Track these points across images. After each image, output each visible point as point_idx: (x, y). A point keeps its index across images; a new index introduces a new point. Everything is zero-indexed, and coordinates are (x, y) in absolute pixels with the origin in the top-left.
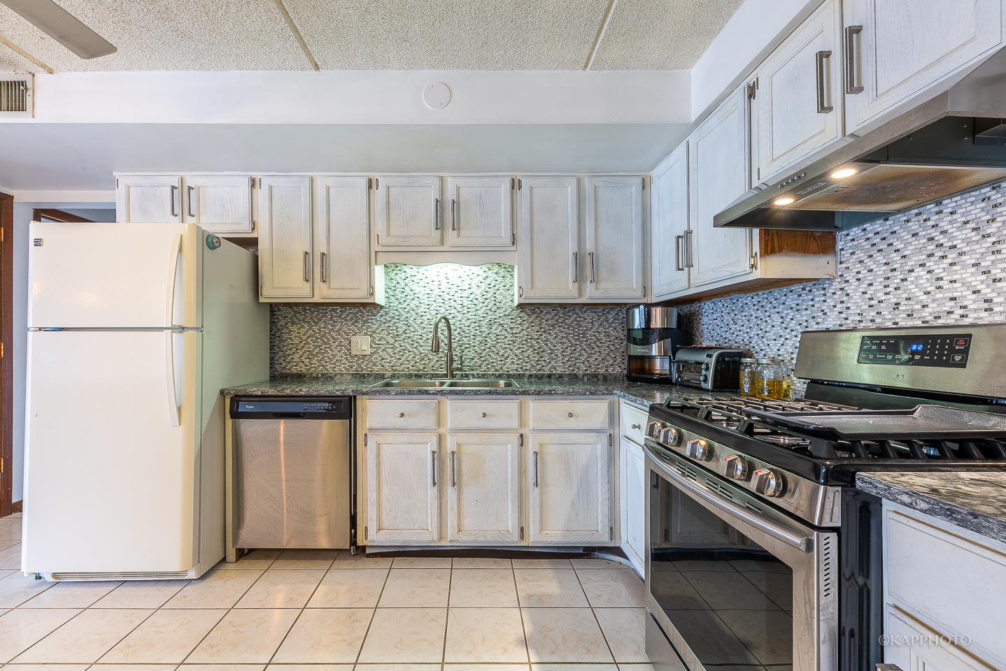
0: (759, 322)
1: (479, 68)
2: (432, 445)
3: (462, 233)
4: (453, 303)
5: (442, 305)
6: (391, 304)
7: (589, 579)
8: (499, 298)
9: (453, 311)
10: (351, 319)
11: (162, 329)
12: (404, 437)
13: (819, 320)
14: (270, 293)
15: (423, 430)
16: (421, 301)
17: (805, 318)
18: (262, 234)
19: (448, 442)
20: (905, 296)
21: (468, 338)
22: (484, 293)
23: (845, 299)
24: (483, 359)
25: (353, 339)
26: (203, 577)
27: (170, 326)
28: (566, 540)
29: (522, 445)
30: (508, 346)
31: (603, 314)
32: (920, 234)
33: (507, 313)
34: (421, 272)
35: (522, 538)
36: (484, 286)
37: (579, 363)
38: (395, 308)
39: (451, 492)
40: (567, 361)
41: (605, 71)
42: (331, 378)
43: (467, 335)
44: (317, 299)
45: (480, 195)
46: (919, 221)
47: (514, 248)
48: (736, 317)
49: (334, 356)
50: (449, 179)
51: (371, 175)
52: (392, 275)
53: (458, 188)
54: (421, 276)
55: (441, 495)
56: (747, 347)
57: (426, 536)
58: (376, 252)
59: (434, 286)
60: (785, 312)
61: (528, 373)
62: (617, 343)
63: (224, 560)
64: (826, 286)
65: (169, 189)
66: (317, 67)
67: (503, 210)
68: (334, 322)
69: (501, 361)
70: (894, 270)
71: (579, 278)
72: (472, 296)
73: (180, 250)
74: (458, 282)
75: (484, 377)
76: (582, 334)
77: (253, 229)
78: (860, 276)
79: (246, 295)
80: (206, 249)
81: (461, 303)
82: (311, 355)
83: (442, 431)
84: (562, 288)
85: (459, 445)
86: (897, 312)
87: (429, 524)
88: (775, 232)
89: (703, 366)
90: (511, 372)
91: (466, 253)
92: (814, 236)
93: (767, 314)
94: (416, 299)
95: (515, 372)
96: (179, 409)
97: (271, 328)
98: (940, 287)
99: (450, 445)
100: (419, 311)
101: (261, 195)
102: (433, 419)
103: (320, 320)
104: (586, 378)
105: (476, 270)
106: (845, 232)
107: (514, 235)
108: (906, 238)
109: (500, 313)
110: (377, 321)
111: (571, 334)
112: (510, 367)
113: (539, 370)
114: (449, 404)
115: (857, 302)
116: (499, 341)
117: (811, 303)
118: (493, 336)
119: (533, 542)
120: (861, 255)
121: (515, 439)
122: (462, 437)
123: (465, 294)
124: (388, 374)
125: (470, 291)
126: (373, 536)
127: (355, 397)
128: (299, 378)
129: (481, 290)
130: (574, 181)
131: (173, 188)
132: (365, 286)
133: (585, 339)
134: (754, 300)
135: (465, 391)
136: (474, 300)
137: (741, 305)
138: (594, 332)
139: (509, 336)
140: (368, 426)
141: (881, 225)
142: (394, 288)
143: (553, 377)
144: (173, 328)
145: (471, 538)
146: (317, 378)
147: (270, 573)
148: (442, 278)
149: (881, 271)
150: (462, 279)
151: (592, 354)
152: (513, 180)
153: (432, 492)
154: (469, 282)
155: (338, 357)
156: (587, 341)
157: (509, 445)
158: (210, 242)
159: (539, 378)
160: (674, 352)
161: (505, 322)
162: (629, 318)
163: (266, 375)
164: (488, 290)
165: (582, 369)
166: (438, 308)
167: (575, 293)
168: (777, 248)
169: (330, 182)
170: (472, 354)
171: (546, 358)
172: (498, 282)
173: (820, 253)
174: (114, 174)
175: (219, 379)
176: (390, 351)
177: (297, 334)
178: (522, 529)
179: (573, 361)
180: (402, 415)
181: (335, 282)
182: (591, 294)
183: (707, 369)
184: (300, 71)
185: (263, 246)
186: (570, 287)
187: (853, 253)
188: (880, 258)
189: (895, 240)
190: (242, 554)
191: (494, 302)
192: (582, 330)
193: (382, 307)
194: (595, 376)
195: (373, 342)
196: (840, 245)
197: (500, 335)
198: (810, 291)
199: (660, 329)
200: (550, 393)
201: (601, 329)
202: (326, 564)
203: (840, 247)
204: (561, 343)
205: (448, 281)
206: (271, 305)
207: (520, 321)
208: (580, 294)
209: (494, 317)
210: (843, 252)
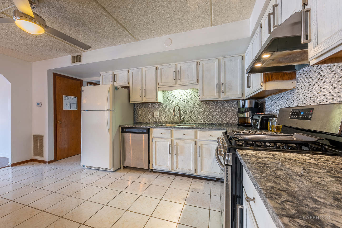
0: (279, 105)
1: (179, 32)
2: (169, 143)
3: (182, 80)
4: (182, 101)
5: (179, 102)
6: (164, 102)
7: (214, 187)
8: (196, 99)
9: (182, 103)
10: (154, 107)
11: (105, 110)
12: (162, 140)
13: (293, 104)
14: (133, 100)
15: (167, 138)
16: (173, 101)
17: (289, 103)
18: (130, 85)
19: (174, 142)
20: (313, 94)
21: (186, 112)
22: (191, 98)
23: (298, 96)
24: (191, 118)
25: (154, 112)
26: (114, 171)
27: (106, 110)
28: (209, 175)
29: (195, 144)
30: (198, 114)
31: (231, 103)
32: (316, 71)
33: (198, 104)
34: (173, 92)
35: (195, 172)
36: (191, 96)
37: (222, 119)
38: (166, 103)
39: (175, 157)
40: (218, 119)
41: (219, 25)
42: (149, 123)
43: (186, 111)
44: (143, 102)
45: (187, 68)
46: (316, 67)
47: (198, 83)
48: (273, 103)
49: (149, 117)
50: (178, 64)
51: (157, 66)
52: (165, 94)
53: (180, 67)
54: (173, 94)
55: (172, 157)
56: (276, 114)
57: (167, 168)
58: (158, 88)
59: (176, 96)
60: (285, 101)
61: (205, 123)
62: (236, 113)
63: (120, 168)
64: (294, 91)
65: (110, 75)
66: (138, 41)
67: (194, 72)
68: (150, 108)
69: (196, 119)
70: (310, 85)
71: (219, 92)
72: (187, 99)
73: (109, 91)
74: (183, 95)
75: (191, 124)
76: (223, 110)
77: (128, 84)
78: (302, 87)
79: (126, 101)
80: (115, 90)
81: (184, 101)
82: (144, 117)
83: (172, 139)
84: (213, 95)
85: (177, 143)
86: (311, 100)
87: (169, 165)
88: (270, 74)
89: (257, 121)
90: (199, 122)
91: (184, 86)
92: (286, 74)
93: (281, 102)
94: (171, 100)
95: (201, 122)
96: (109, 130)
97: (134, 110)
98: (321, 91)
99: (174, 143)
100: (172, 104)
101: (130, 74)
102: (170, 135)
103: (146, 107)
104: (224, 125)
105: (188, 91)
106: (299, 71)
107: (197, 80)
108: (313, 73)
109: (196, 104)
110: (160, 107)
111: (220, 110)
112: (199, 121)
113: (209, 122)
114: (174, 131)
115: (301, 97)
116: (196, 112)
117: (291, 98)
118: (194, 111)
119: (199, 174)
120: (302, 80)
121: (193, 142)
122: (178, 141)
123: (185, 98)
124: (163, 122)
125: (187, 97)
126: (154, 167)
127: (150, 128)
128: (141, 123)
129: (190, 97)
130: (217, 60)
131: (111, 75)
132: (155, 98)
133: (224, 112)
134: (277, 97)
135: (178, 127)
136: (188, 100)
137: (274, 99)
138: (228, 109)
139: (199, 111)
140: (153, 136)
141: (307, 68)
142: (165, 97)
143: (213, 124)
144: (107, 110)
145: (180, 171)
146: (145, 123)
147: (129, 173)
148: (179, 94)
149: (307, 85)
150: (185, 94)
151: (227, 117)
152: (197, 62)
153: (169, 156)
154: (187, 94)
155: (150, 118)
156: (225, 112)
157: (192, 144)
158: (116, 88)
159: (208, 124)
160: (253, 116)
161: (198, 107)
162: (238, 105)
163: (132, 122)
164: (192, 97)
165: (223, 122)
166: (178, 103)
167: (217, 97)
168: (271, 79)
169: (146, 69)
170: (187, 117)
171: (211, 118)
172: (195, 94)
173: (289, 79)
174: (100, 73)
175: (119, 123)
176: (164, 116)
177: (140, 111)
178: (195, 170)
179: (220, 119)
180: (161, 134)
181: (148, 97)
182: (223, 97)
183: (258, 121)
184: (134, 42)
185: (131, 88)
186: (216, 95)
187: (301, 79)
188: (307, 80)
189: (311, 74)
190: (125, 167)
191: (194, 101)
192: (223, 109)
193: (162, 103)
194: (228, 124)
195: (159, 113)
196: (297, 76)
197: (196, 111)
198: (290, 93)
199: (248, 108)
200: (204, 129)
201: (230, 108)
202: (143, 173)
203: (297, 77)
204: (216, 113)
205: (180, 95)
206: (134, 103)
207: (202, 106)
208: (219, 97)
209: (194, 105)
210: (298, 79)
